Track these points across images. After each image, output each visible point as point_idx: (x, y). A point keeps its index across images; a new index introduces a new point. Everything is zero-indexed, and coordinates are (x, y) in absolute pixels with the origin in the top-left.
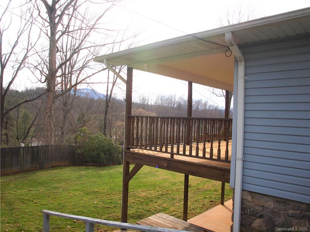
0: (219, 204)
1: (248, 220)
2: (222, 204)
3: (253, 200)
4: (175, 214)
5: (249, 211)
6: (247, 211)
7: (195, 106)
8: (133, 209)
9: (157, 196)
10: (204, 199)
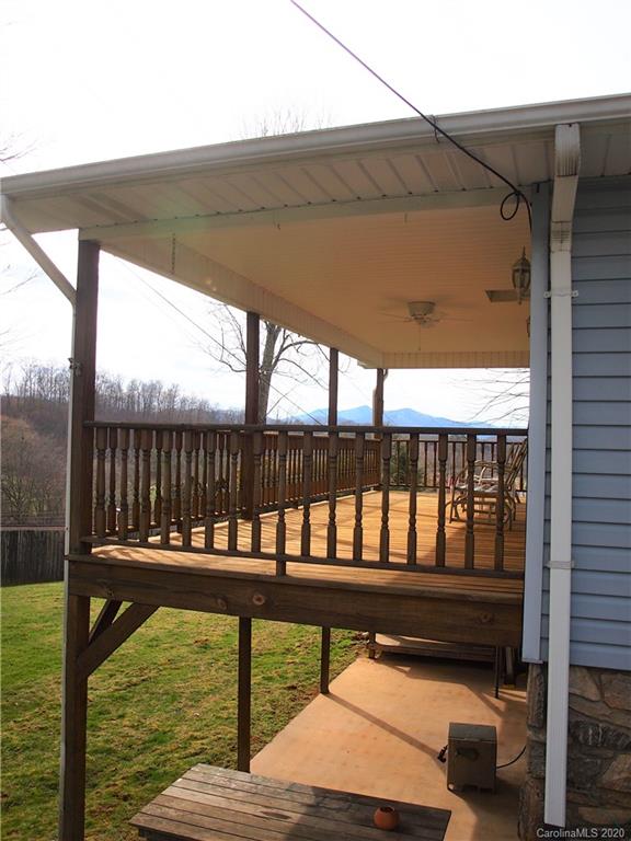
0: (316, 695)
1: (588, 763)
2: (326, 692)
3: (602, 695)
4: (202, 751)
5: (591, 732)
6: (586, 733)
7: (141, 400)
8: (47, 754)
9: (116, 694)
10: (266, 682)
